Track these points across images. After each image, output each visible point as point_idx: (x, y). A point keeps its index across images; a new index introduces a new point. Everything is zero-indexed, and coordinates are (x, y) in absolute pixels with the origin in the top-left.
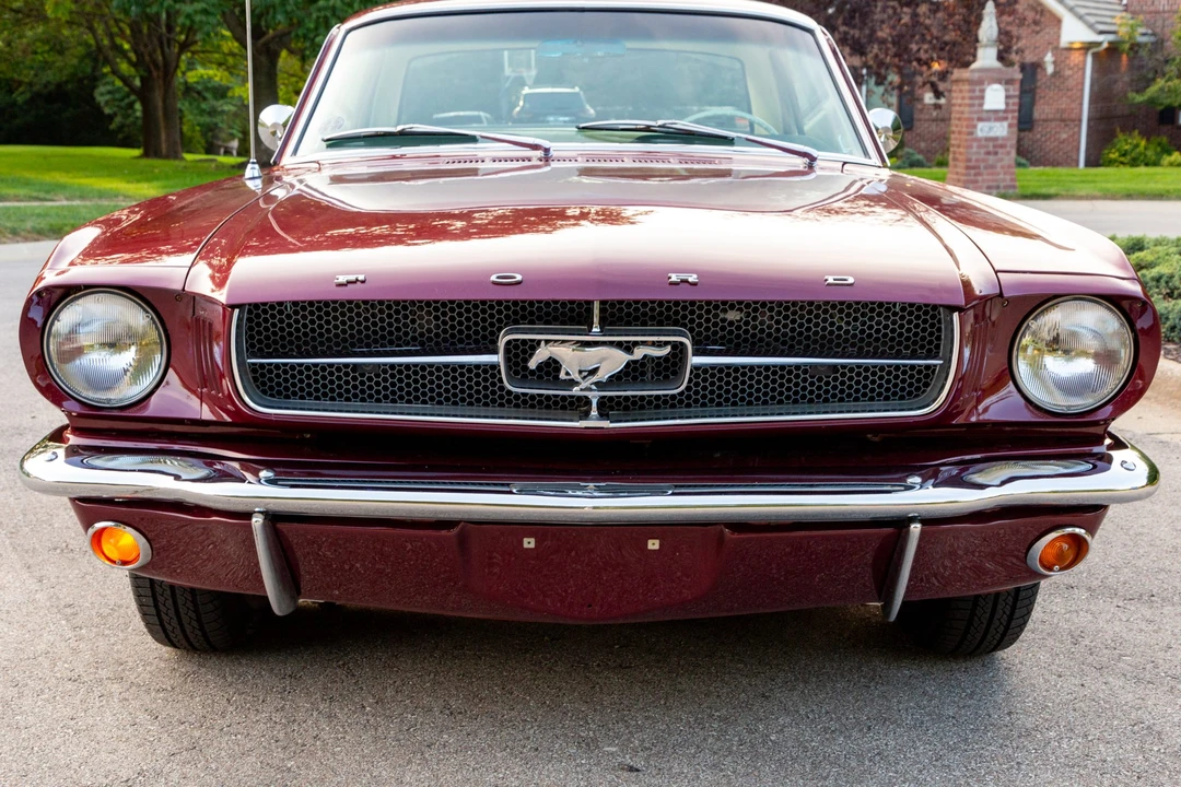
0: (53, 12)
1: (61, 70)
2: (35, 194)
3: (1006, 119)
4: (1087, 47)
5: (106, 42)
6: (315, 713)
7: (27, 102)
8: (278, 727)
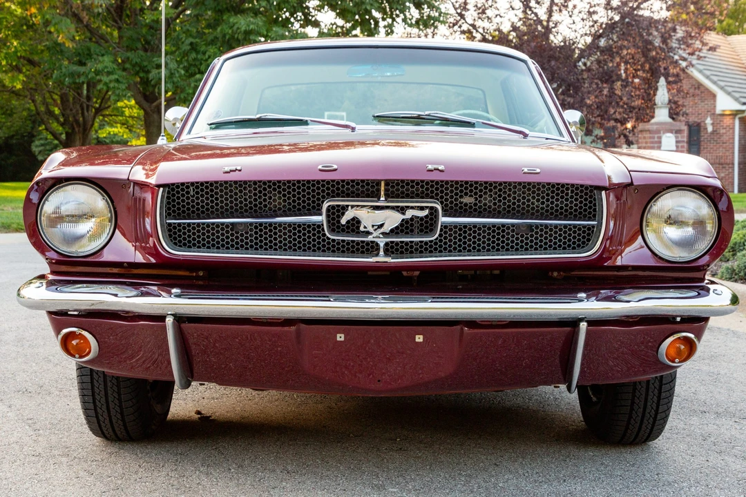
0: (10, 82)
1: (9, 128)
4: (735, 114)
5: (43, 109)
6: (197, 472)
8: (173, 479)
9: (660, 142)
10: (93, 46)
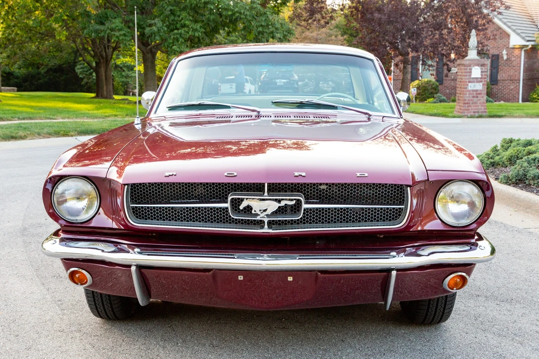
1: (61, 59)
2: (48, 116)
3: (482, 82)
4: (522, 47)
5: (81, 47)
6: (158, 346)
7: (45, 73)
8: (143, 351)
9: (471, 72)
10: (109, 12)
